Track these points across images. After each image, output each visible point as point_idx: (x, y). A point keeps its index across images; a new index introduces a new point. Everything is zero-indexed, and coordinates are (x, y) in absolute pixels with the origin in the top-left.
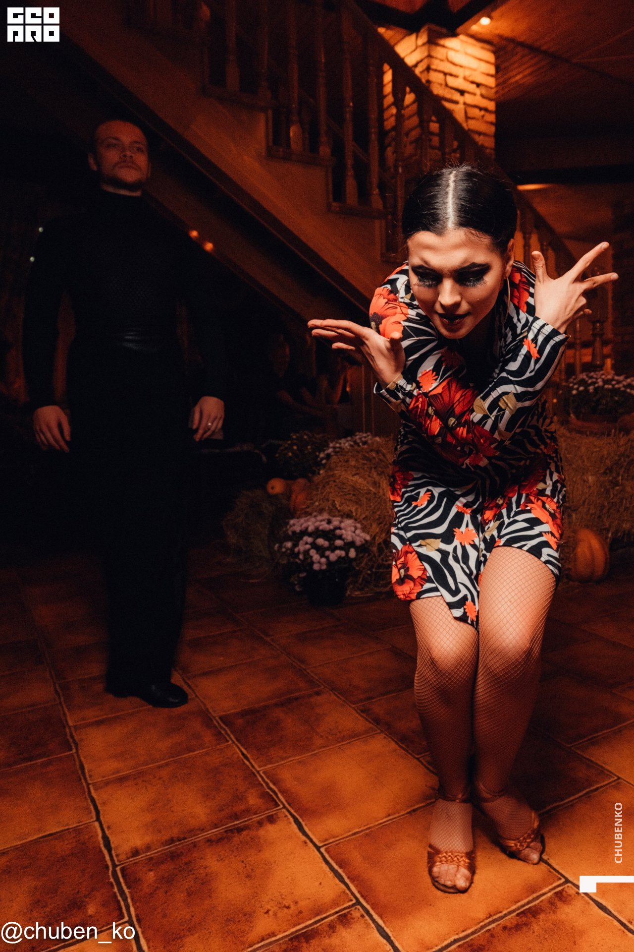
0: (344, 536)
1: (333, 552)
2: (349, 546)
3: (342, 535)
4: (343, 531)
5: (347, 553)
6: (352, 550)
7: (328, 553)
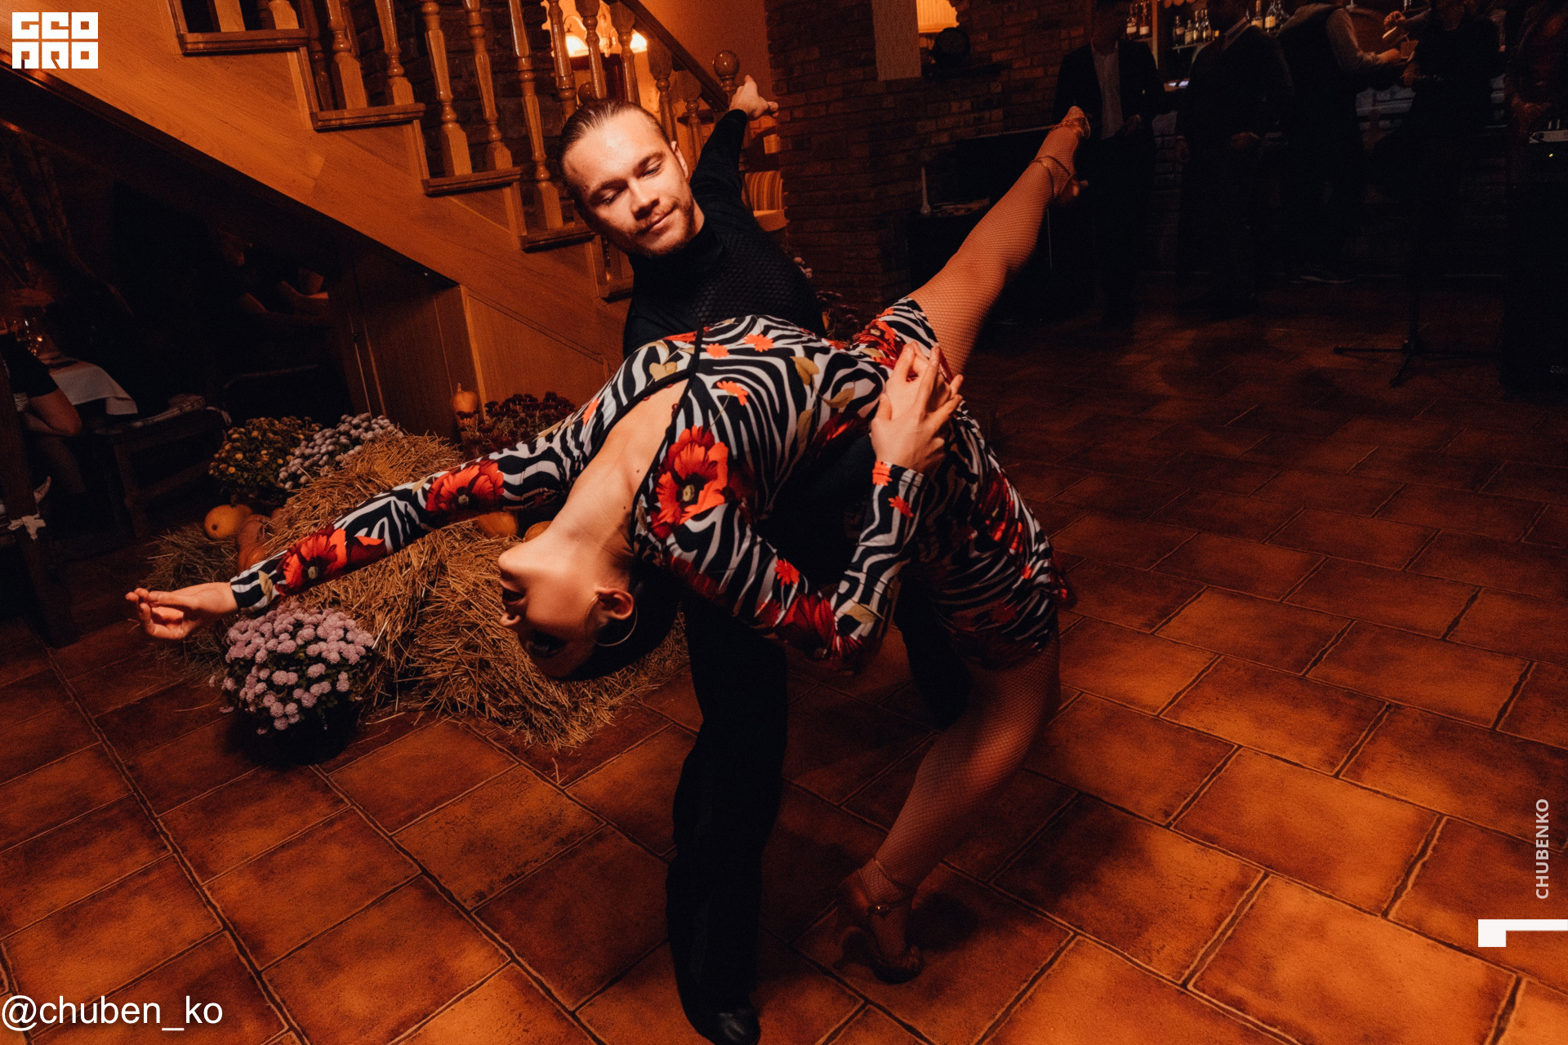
0: (325, 654)
1: (307, 689)
2: (333, 670)
3: (320, 654)
4: (322, 645)
5: (334, 684)
6: (343, 676)
7: (297, 693)
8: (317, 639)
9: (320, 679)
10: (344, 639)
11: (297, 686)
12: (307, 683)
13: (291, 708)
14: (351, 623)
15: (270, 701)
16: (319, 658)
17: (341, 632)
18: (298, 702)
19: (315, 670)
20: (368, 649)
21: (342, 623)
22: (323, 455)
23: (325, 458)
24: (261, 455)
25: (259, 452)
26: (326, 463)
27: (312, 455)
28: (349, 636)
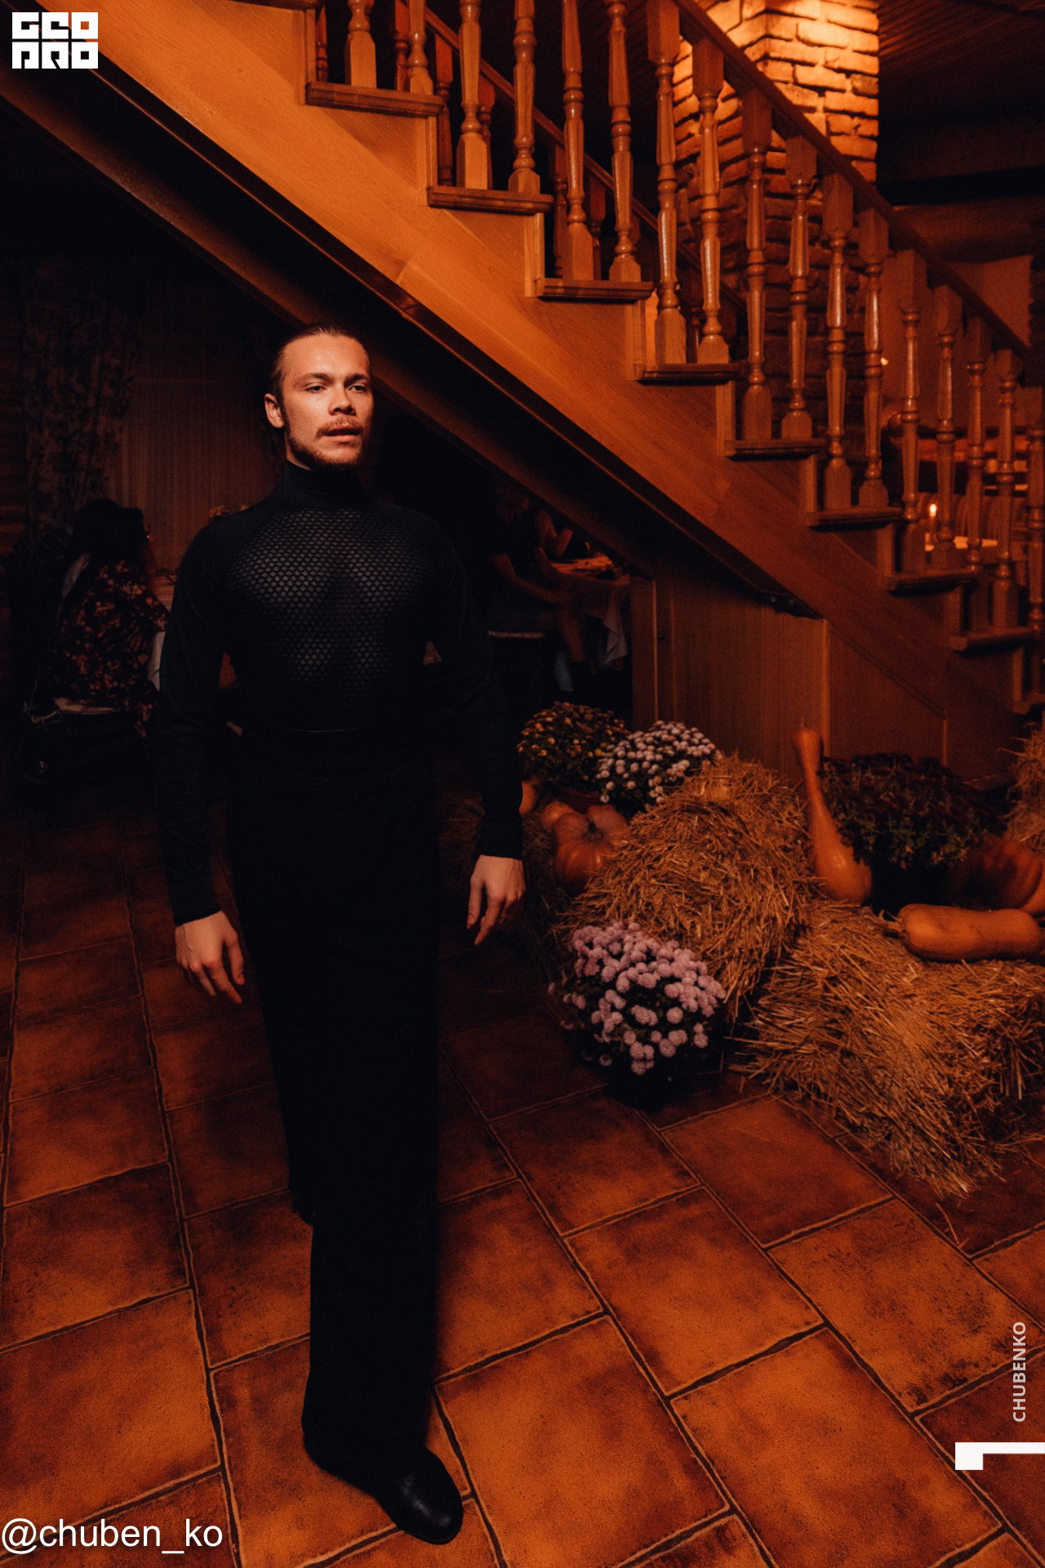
0: (683, 998)
1: (665, 1036)
2: (691, 1018)
3: (678, 997)
4: (679, 985)
5: (691, 1034)
6: (699, 1028)
7: (656, 1036)
8: (673, 979)
9: (676, 1027)
10: (696, 984)
11: (656, 1028)
12: (665, 1027)
13: (649, 1051)
14: (703, 966)
15: (630, 1037)
16: (676, 1002)
17: (694, 975)
18: (656, 1046)
19: (675, 1015)
20: (719, 1000)
21: (692, 964)
22: (653, 762)
23: (655, 767)
24: (574, 744)
25: (571, 741)
26: (657, 773)
27: (640, 761)
28: (702, 981)
